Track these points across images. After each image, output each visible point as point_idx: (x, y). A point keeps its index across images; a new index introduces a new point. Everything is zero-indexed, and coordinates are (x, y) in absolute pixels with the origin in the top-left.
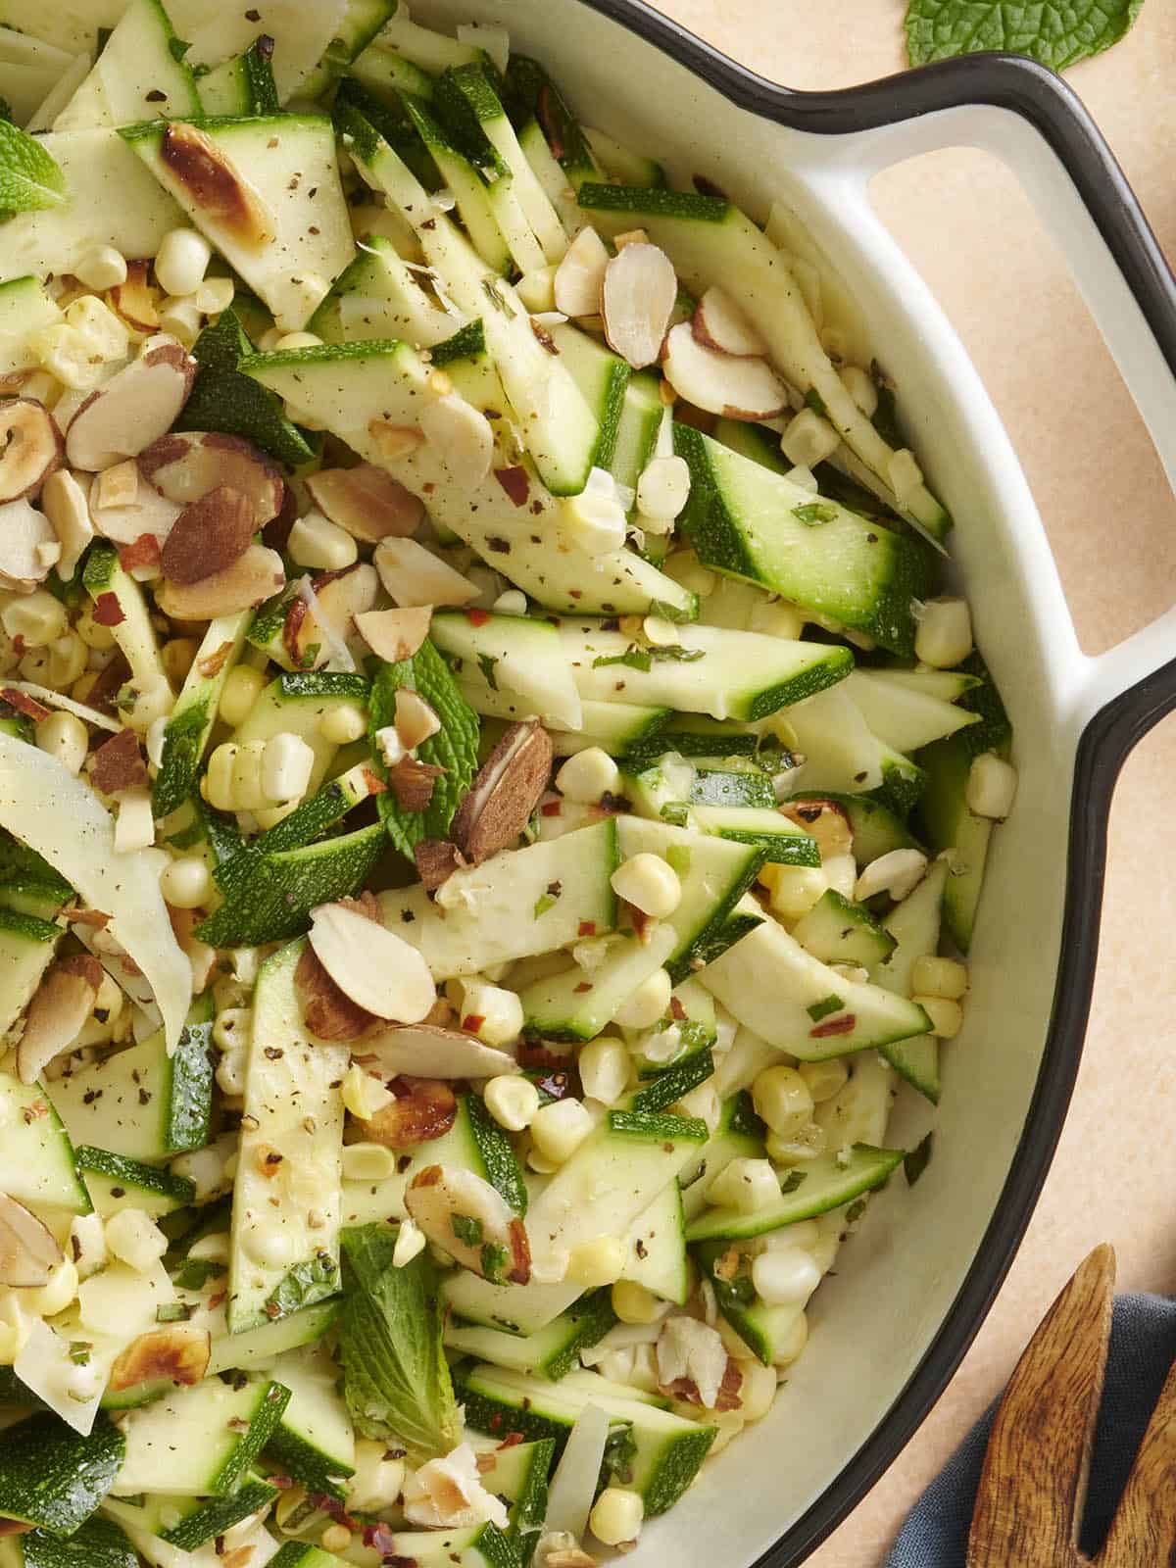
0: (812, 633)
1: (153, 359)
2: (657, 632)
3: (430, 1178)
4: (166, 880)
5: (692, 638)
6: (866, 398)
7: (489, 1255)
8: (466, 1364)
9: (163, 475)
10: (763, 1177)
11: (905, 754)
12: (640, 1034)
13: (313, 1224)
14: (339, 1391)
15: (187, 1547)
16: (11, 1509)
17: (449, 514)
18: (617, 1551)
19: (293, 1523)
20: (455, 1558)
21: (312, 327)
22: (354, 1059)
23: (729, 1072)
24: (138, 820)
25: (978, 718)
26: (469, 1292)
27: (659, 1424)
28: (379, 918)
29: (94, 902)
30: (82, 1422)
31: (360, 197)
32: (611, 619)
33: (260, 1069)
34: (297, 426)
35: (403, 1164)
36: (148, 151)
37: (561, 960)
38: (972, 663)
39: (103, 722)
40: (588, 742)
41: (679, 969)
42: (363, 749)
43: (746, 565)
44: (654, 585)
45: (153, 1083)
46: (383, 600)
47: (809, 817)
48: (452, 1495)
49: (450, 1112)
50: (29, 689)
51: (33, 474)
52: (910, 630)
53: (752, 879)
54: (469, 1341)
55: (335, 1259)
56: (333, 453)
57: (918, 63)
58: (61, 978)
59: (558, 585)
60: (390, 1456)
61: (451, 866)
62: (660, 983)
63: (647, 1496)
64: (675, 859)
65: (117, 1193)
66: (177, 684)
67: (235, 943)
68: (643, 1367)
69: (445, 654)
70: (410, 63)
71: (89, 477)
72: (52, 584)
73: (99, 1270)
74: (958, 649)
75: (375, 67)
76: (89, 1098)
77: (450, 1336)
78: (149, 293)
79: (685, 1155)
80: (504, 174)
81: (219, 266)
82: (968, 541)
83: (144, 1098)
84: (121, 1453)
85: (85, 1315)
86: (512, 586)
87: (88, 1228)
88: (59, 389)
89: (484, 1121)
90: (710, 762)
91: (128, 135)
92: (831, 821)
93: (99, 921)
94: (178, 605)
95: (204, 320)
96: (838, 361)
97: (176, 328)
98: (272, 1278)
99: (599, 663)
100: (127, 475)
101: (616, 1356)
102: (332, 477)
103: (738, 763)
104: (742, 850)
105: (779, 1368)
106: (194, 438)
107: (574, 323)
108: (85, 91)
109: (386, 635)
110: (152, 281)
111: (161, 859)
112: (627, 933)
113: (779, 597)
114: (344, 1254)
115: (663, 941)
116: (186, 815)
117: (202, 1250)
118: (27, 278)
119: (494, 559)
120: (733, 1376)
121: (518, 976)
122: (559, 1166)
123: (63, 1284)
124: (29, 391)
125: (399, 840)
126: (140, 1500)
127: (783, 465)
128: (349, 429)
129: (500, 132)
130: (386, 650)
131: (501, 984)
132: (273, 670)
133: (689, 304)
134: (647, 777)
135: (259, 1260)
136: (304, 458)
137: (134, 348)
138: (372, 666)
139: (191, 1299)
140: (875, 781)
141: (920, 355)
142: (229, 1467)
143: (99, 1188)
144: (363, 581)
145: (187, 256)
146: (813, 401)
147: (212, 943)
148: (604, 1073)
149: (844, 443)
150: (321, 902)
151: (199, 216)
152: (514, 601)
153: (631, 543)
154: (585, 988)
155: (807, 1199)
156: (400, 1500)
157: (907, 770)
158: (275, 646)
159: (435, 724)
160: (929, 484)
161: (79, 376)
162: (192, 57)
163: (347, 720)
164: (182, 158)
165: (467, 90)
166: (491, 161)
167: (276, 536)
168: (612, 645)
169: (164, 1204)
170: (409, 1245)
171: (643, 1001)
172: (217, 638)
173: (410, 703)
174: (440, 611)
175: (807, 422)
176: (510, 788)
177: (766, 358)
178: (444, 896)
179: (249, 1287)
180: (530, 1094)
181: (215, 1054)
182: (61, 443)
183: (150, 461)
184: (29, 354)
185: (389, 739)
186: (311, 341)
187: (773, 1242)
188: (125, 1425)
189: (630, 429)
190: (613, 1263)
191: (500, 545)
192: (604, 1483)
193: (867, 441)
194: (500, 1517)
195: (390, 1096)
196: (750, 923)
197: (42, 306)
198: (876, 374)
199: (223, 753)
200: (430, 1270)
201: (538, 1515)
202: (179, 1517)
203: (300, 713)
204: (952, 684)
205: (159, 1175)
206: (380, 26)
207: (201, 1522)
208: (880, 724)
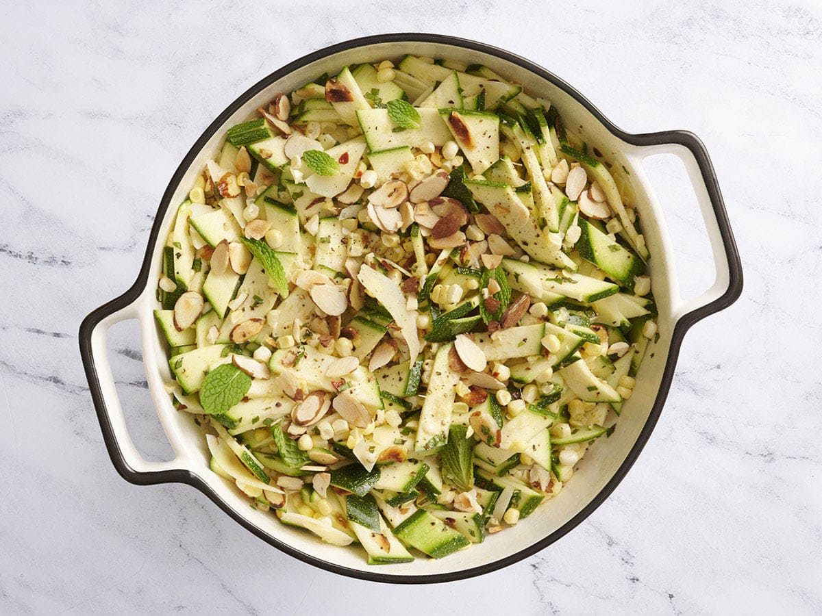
0: (607, 280)
1: (439, 175)
2: (565, 274)
3: (478, 414)
4: (417, 322)
5: (575, 277)
6: (633, 218)
7: (490, 438)
8: (476, 467)
9: (435, 208)
10: (566, 429)
12: (542, 385)
13: (443, 424)
14: (440, 470)
15: (392, 506)
16: (347, 488)
17: (512, 232)
18: (510, 526)
19: (421, 503)
20: (466, 521)
21: (484, 174)
22: (461, 379)
23: (563, 400)
24: (413, 303)
25: (649, 312)
26: (483, 449)
27: (528, 492)
28: (474, 340)
29: (399, 324)
30: (369, 469)
31: (503, 138)
32: (553, 268)
33: (434, 377)
34: (475, 201)
35: (470, 409)
36: (446, 118)
37: (524, 360)
38: (649, 296)
39: (407, 274)
40: (540, 300)
41: (556, 368)
42: (477, 292)
43: (593, 259)
44: (566, 261)
45: (404, 376)
46: (489, 251)
47: (596, 330)
48: (468, 503)
49: (485, 397)
50: (388, 261)
51: (400, 202)
52: (634, 284)
53: (580, 347)
54: (479, 463)
55: (447, 435)
56: (484, 210)
58: (386, 345)
59: (542, 255)
60: (452, 490)
61: (497, 329)
62: (550, 371)
63: (521, 512)
64: (560, 337)
65: (391, 405)
66: (430, 267)
67: (434, 341)
68: (525, 476)
69: (504, 270)
70: (522, 105)
71: (414, 205)
72: (399, 232)
73: (381, 425)
74: (647, 291)
75: (513, 105)
76: (384, 377)
77: (474, 460)
78: (440, 156)
79: (549, 421)
80: (544, 142)
81: (460, 153)
82: (654, 262)
83: (400, 380)
84: (379, 476)
85: (374, 438)
86: (525, 253)
87: (381, 414)
88: (410, 179)
89: (495, 401)
90: (574, 312)
91: (442, 111)
92: (602, 331)
93: (399, 329)
94: (434, 244)
95: (454, 167)
96: (626, 206)
97: (446, 168)
98: (429, 438)
99: (547, 280)
100: (425, 206)
101: (518, 472)
102: (481, 216)
103: (581, 314)
104: (579, 338)
105: (563, 482)
106: (446, 199)
107: (556, 185)
108: (432, 97)
109: (488, 261)
110: (441, 153)
111: (416, 314)
112: (543, 356)
113: (600, 270)
114: (450, 432)
115: (553, 360)
116: (425, 303)
117: (410, 424)
118: (407, 147)
119: (523, 247)
120: (551, 484)
121: (510, 363)
122: (512, 417)
123: (371, 428)
124: (401, 178)
125: (485, 321)
126: (382, 491)
127: (607, 232)
128: (489, 205)
129: (546, 131)
130: (488, 266)
131: (504, 364)
132: (455, 266)
133: (589, 183)
134: (556, 312)
135: (426, 432)
136: (475, 210)
137: (433, 171)
138: (483, 269)
139: (405, 438)
140: (618, 324)
142: (407, 487)
143: (386, 402)
144: (483, 245)
145: (452, 148)
146: (618, 216)
147: (427, 340)
148: (530, 394)
149: (624, 230)
150: (459, 334)
151: (457, 138)
152: (526, 258)
153: (562, 249)
154: (528, 369)
155: (581, 436)
156: (453, 502)
157: (627, 324)
158: (457, 259)
159: (499, 289)
160: (646, 245)
161: (417, 176)
162: (463, 93)
163: (474, 284)
164: (454, 122)
165: (537, 116)
166: (541, 138)
167: (464, 229)
168: (552, 275)
169: (403, 409)
170: (470, 433)
171: (545, 375)
172: (444, 255)
173: (493, 283)
174: (506, 257)
175: (614, 222)
176: (517, 311)
177: (607, 202)
178: (493, 337)
179: (423, 438)
180: (509, 397)
181: (423, 371)
182: (409, 194)
183: (432, 203)
184: (404, 167)
185: (486, 291)
186: (483, 178)
187: (567, 448)
188: (381, 469)
189: (566, 217)
190: (525, 448)
191: (525, 243)
192: (509, 506)
193: (631, 231)
194: (480, 511)
195: (470, 391)
196: (577, 359)
197: (409, 155)
198: (636, 211)
199: (438, 287)
200: (474, 442)
201: (491, 512)
202: (392, 497)
203: (462, 278)
204: (645, 302)
205: (402, 401)
206: (517, 94)
207: (398, 500)
208: (622, 309)
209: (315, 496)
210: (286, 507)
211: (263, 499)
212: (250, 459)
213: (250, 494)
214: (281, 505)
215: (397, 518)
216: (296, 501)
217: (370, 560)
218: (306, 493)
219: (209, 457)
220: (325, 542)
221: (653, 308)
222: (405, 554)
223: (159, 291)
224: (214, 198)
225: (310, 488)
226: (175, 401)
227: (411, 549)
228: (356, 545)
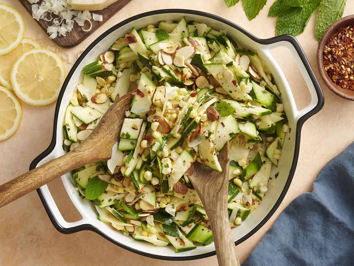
0: (263, 107)
2: (249, 104)
6: (270, 78)
11: (275, 123)
18: (238, 225)
19: (197, 222)
25: (284, 118)
27: (243, 209)
38: (283, 112)
52: (276, 107)
57: (277, 35)
63: (242, 218)
70: (214, 35)
74: (282, 110)
80: (229, 48)
82: (283, 96)
96: (266, 74)
113: (259, 102)
119: (229, 94)
126: (177, 221)
127: (261, 86)
133: (251, 64)
140: (270, 126)
141: (277, 73)
146: (263, 79)
149: (268, 84)
157: (275, 125)
160: (278, 89)
175: (263, 82)
177: (258, 73)
192: (237, 217)
193: (270, 84)
198: (271, 75)
204: (281, 114)
206: (211, 31)
207: (186, 224)
208: (271, 120)
209: (148, 226)
210: (135, 232)
211: (125, 230)
212: (116, 213)
213: (119, 229)
214: (133, 232)
215: (187, 230)
216: (140, 230)
217: (176, 251)
218: (144, 226)
219: (98, 215)
220: (156, 246)
222: (192, 245)
223: (64, 146)
224: (82, 101)
225: (145, 223)
226: (80, 195)
227: (195, 243)
228: (170, 245)
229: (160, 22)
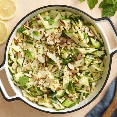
0: (96, 48)
1: (60, 32)
2: (87, 48)
3: (74, 78)
4: (60, 62)
5: (89, 49)
6: (99, 36)
7: (77, 83)
8: (76, 89)
9: (60, 39)
10: (92, 79)
12: (86, 71)
13: (67, 81)
14: (69, 90)
15: (60, 99)
16: (50, 96)
17: (76, 42)
18: (84, 99)
19: (66, 97)
20: (75, 100)
21: (68, 31)
22: (70, 72)
23: (91, 73)
24: (58, 58)
26: (76, 85)
27: (86, 92)
28: (71, 64)
29: (56, 63)
30: (54, 92)
31: (71, 24)
32: (85, 47)
33: (65, 72)
35: (73, 77)
36: (59, 21)
37: (82, 66)
38: (105, 50)
39: (56, 53)
40: (83, 54)
41: (88, 67)
42: (71, 54)
43: (92, 45)
44: (87, 46)
45: (59, 73)
46: (72, 46)
47: (95, 59)
48: (75, 96)
49: (75, 75)
50: (52, 51)
51: (53, 39)
52: (101, 48)
53: (92, 62)
54: (76, 88)
56: (69, 38)
57: (102, 17)
58: (54, 67)
59: (82, 46)
60: (71, 94)
61: (75, 61)
62: (87, 68)
63: (86, 96)
64: (88, 61)
65: (57, 79)
66: (61, 51)
67: (63, 65)
68: (86, 89)
69: (75, 49)
70: (74, 16)
71: (56, 39)
72: (54, 45)
73: (56, 83)
74: (104, 50)
75: (72, 17)
76: (55, 74)
77: (75, 87)
78: (59, 29)
79: (88, 77)
80: (79, 23)
81: (63, 27)
82: (105, 43)
83: (58, 74)
84: (56, 93)
85: (55, 85)
86: (79, 45)
87: (55, 81)
88: (54, 34)
89: (77, 75)
90: (90, 56)
91: (58, 20)
92: (97, 59)
93: (56, 64)
94: (61, 46)
95: (62, 30)
96: (98, 33)
97: (61, 31)
98: (65, 84)
99: (84, 50)
100: (58, 39)
101: (84, 89)
103: (92, 56)
104: (91, 60)
105: (93, 90)
106: (62, 37)
107: (83, 31)
108: (56, 18)
110: (60, 28)
111: (59, 60)
112: (85, 65)
113: (94, 47)
114: (69, 83)
115: (87, 65)
116: (61, 58)
117: (61, 82)
118: (53, 28)
119: (78, 44)
120: (91, 90)
121: (79, 67)
122: (81, 78)
123: (53, 84)
124: (53, 34)
125: (73, 60)
126: (57, 96)
127: (94, 39)
128: (70, 37)
129: (79, 20)
130: (72, 49)
131: (78, 68)
132: (66, 50)
133: (89, 30)
134: (86, 56)
135: (65, 83)
137: (59, 32)
138: (71, 50)
139: (61, 85)
140: (99, 57)
141: (102, 33)
142: (62, 94)
143: (56, 79)
144: (71, 45)
145: (62, 27)
146: (96, 36)
147: (62, 65)
148: (84, 73)
149: (98, 38)
150: (68, 63)
151: (62, 25)
152: (79, 46)
153: (86, 43)
154: (83, 68)
155: (95, 80)
156: (72, 96)
157: (101, 56)
158: (66, 49)
159: (75, 53)
160: (102, 40)
161: (55, 33)
162: (62, 16)
163: (70, 53)
164: (61, 22)
165: (77, 18)
167: (66, 42)
168: (85, 49)
169: (59, 80)
170: (73, 82)
171: (86, 69)
172: (63, 48)
173: (73, 52)
174: (75, 47)
175: (96, 37)
176: (79, 57)
177: (94, 33)
178: (75, 63)
179: (64, 84)
180: (80, 74)
181: (62, 71)
182: (54, 37)
183: (59, 38)
184: (53, 32)
185: (72, 54)
186: (68, 32)
187: (93, 82)
189: (86, 37)
190: (84, 83)
191: (79, 43)
192: (83, 96)
193: (99, 38)
194: (78, 97)
195: (72, 74)
196: (92, 65)
197: (53, 29)
198: (100, 34)
199: (63, 55)
200: (74, 84)
201: (80, 97)
203: (67, 52)
204: (104, 52)
205: (59, 78)
206: (73, 14)
207: (61, 97)
208: (99, 54)
209: (45, 99)
210: (39, 102)
211: (34, 101)
212: (31, 93)
213: (32, 100)
214: (38, 102)
215: (61, 101)
216: (41, 100)
217: (57, 110)
218: (43, 98)
219: (23, 94)
220: (48, 108)
221: (106, 53)
222: (64, 108)
223: (8, 63)
224: (16, 43)
225: (43, 97)
226: (15, 84)
227: (65, 107)
228: (54, 108)
229: (50, 10)
